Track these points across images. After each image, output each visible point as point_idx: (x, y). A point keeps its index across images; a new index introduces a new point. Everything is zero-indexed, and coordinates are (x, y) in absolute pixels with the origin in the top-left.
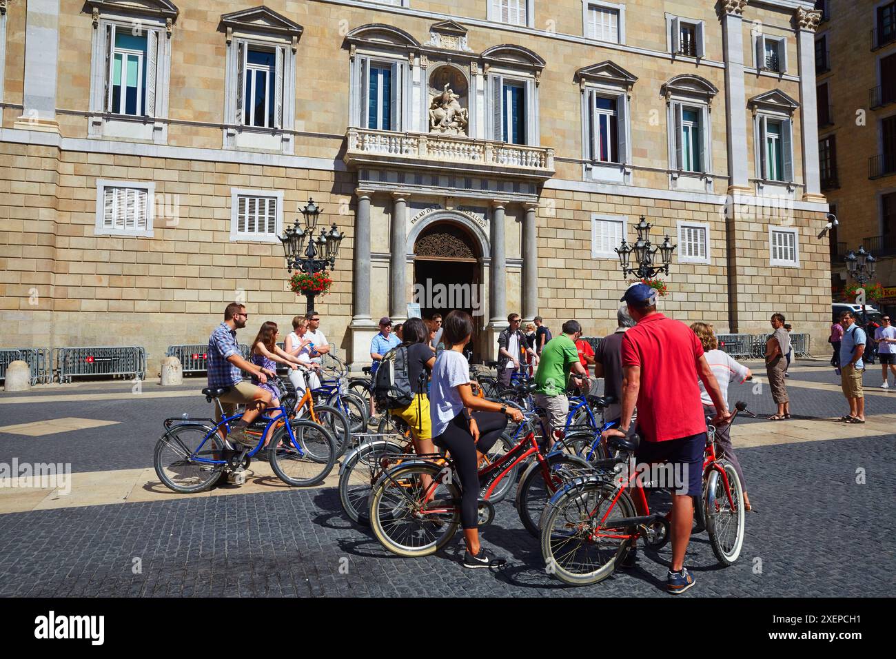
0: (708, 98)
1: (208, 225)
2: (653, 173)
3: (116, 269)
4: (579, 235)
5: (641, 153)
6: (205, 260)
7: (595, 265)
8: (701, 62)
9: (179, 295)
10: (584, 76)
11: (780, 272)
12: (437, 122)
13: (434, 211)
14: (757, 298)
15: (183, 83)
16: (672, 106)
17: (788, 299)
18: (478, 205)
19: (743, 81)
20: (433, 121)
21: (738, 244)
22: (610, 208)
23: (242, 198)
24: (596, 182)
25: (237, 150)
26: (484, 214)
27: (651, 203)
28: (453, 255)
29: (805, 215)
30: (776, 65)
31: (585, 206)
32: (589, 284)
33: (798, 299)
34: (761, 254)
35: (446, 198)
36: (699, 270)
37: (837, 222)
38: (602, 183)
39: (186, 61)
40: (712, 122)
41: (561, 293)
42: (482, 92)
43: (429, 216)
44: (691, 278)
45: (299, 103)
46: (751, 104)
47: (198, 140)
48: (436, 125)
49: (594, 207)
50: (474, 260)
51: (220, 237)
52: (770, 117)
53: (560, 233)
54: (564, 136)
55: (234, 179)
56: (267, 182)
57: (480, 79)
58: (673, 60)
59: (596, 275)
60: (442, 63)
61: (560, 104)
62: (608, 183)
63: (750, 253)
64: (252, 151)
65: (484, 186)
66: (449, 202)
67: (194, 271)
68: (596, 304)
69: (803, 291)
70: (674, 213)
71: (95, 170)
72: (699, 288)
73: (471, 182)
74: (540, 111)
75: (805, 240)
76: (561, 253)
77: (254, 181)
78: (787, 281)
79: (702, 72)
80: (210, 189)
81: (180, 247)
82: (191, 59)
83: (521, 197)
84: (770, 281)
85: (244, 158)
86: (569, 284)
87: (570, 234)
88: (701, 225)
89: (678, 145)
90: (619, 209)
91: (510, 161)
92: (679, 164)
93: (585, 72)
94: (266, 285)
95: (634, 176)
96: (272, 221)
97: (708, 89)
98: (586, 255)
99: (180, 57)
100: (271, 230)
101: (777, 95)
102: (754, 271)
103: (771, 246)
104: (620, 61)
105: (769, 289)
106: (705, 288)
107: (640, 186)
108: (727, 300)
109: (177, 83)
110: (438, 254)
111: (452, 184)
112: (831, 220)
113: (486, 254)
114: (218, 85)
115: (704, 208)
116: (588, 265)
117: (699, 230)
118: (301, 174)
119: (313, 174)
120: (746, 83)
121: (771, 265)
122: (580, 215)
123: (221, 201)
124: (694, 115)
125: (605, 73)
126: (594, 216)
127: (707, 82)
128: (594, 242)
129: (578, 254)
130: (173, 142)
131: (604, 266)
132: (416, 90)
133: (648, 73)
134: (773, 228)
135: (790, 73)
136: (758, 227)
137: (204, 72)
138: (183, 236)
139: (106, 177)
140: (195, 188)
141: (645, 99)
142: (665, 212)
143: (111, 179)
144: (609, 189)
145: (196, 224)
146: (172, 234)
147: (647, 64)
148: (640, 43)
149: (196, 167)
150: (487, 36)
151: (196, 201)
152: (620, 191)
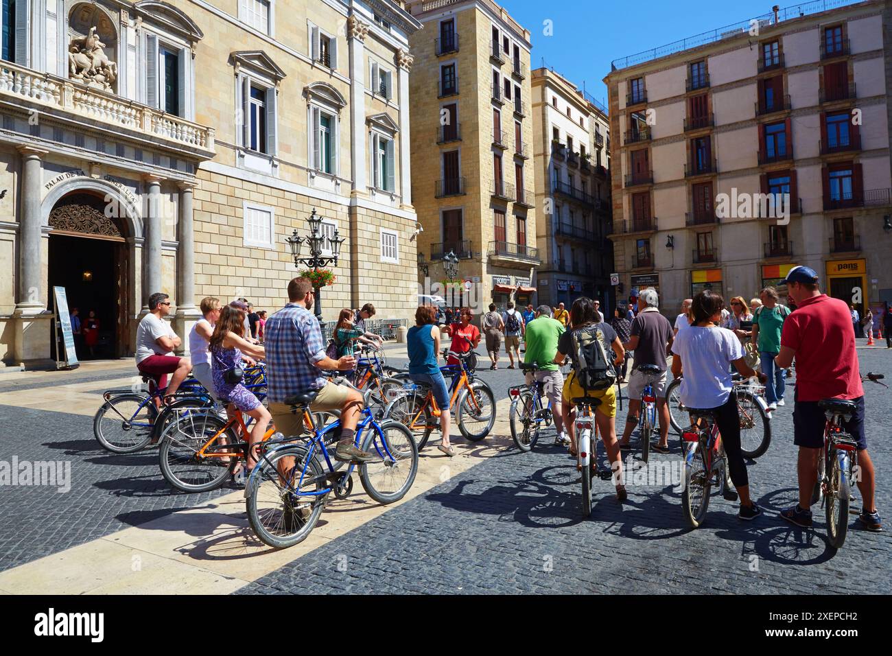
0: (338, 108)
2: (295, 169)
4: (232, 221)
5: (287, 149)
7: (245, 252)
8: (334, 74)
10: (239, 60)
11: (386, 268)
12: (79, 70)
13: (76, 177)
14: (373, 289)
16: (311, 109)
17: (391, 290)
18: (130, 177)
19: (363, 100)
20: (73, 68)
21: (360, 242)
22: (260, 197)
24: (247, 169)
26: (135, 189)
27: (294, 197)
28: (96, 231)
29: (402, 221)
30: (384, 92)
31: (238, 193)
32: (241, 272)
33: (399, 290)
34: (375, 251)
35: (91, 164)
37: (422, 229)
38: (254, 172)
40: (341, 129)
41: (216, 280)
42: (133, 48)
43: (70, 183)
46: (368, 121)
48: (77, 73)
49: (245, 194)
50: (122, 240)
52: (383, 136)
53: (215, 218)
54: (218, 117)
57: (131, 32)
58: (313, 66)
59: (248, 262)
61: (215, 82)
62: (258, 172)
63: (367, 250)
65: (139, 157)
66: (94, 168)
69: (402, 284)
73: (123, 149)
74: (196, 85)
75: (402, 242)
76: (215, 239)
78: (390, 275)
79: (335, 84)
83: (178, 175)
84: (381, 274)
86: (223, 270)
87: (223, 220)
88: (332, 222)
89: (316, 147)
90: (269, 200)
91: (163, 132)
92: (316, 165)
93: (240, 56)
95: (281, 170)
97: (340, 101)
98: (238, 242)
101: (386, 118)
102: (370, 266)
103: (382, 245)
104: (271, 53)
105: (378, 282)
107: (284, 179)
108: (350, 290)
110: (78, 228)
111: (100, 148)
112: (418, 227)
113: (138, 233)
115: (334, 207)
116: (240, 252)
117: (330, 226)
120: (365, 102)
121: (381, 261)
122: (233, 201)
124: (328, 121)
125: (256, 62)
126: (246, 204)
127: (339, 94)
128: (245, 230)
129: (231, 241)
131: (255, 254)
133: (293, 72)
134: (382, 230)
135: (393, 101)
136: (372, 228)
141: (290, 97)
142: (305, 207)
144: (259, 179)
147: (292, 63)
148: (287, 42)
152: (269, 182)
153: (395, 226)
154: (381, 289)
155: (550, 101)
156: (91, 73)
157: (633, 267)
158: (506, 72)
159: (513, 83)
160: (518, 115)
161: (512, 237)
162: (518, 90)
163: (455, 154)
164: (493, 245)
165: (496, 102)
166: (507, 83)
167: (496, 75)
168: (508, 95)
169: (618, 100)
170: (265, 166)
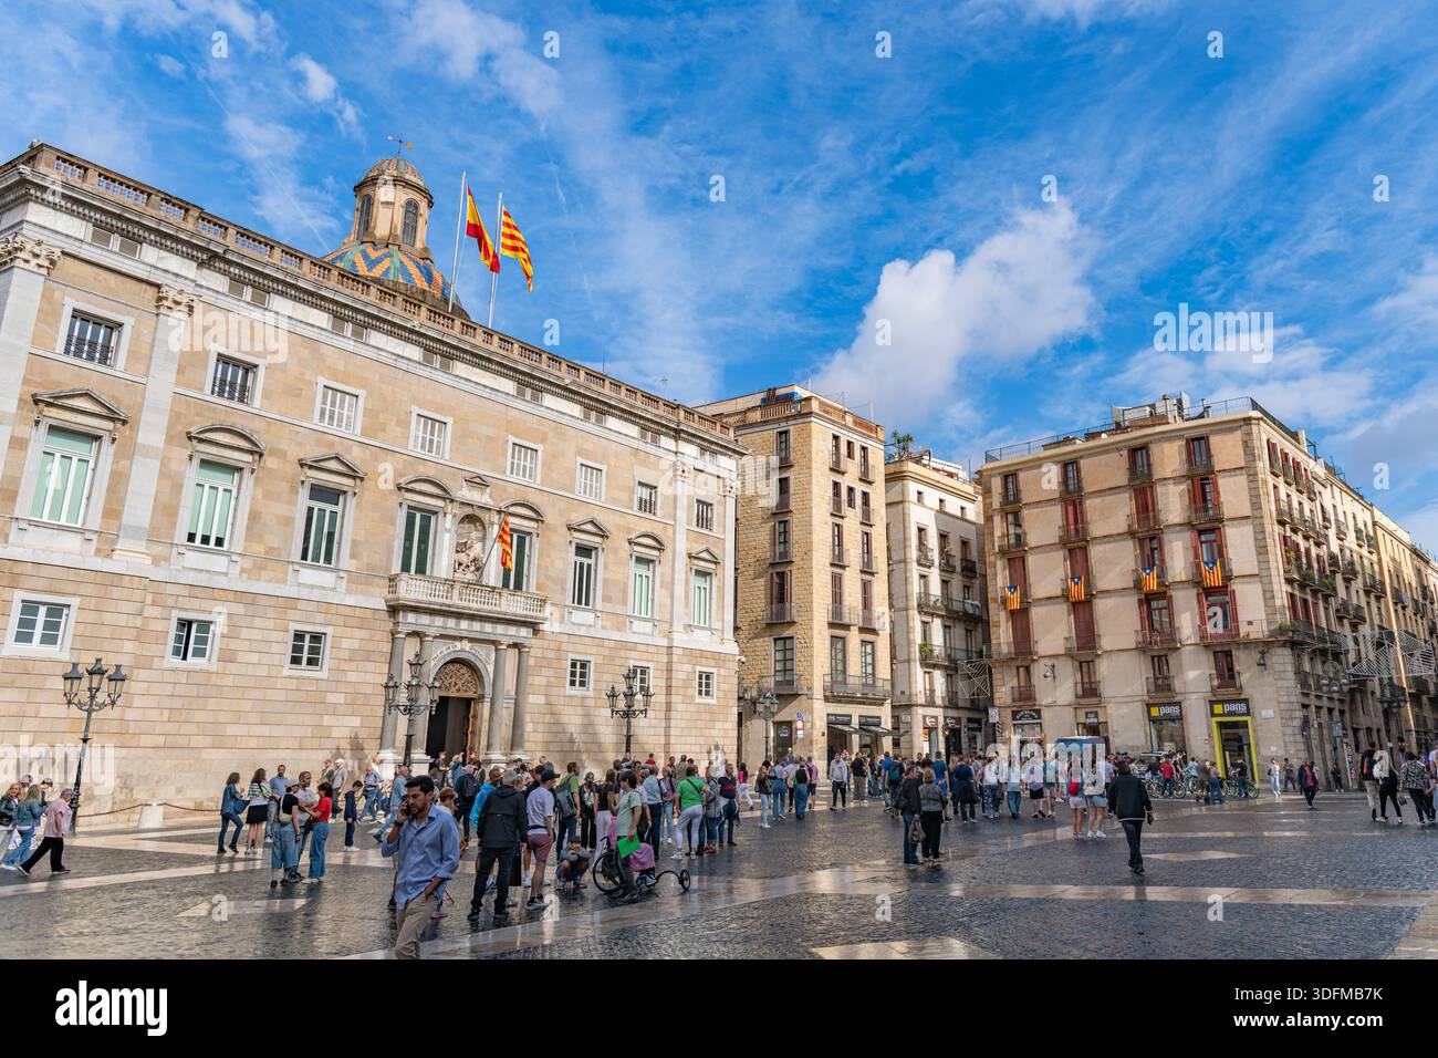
0: (661, 550)
1: (266, 659)
2: (615, 617)
3: (178, 703)
4: (558, 673)
5: (608, 599)
6: (259, 694)
7: (568, 701)
8: (655, 519)
9: (233, 729)
10: (574, 528)
11: (702, 708)
12: (460, 564)
13: (452, 649)
14: (686, 732)
15: (260, 518)
16: (634, 556)
17: (706, 733)
19: (685, 536)
20: (456, 566)
21: (672, 683)
22: (583, 648)
24: (575, 625)
25: (299, 585)
27: (612, 644)
29: (722, 657)
31: (564, 647)
33: (714, 733)
34: (689, 690)
35: (462, 638)
38: (580, 626)
39: (265, 497)
40: (662, 568)
43: (448, 654)
45: (355, 543)
46: (690, 557)
47: (265, 574)
48: (458, 570)
49: (571, 648)
50: (476, 695)
51: (274, 672)
52: (704, 570)
53: (543, 671)
54: (554, 584)
55: (293, 615)
56: (320, 618)
57: (496, 528)
58: (637, 517)
59: (568, 710)
60: (467, 510)
61: (553, 553)
62: (584, 626)
63: (681, 691)
64: (311, 589)
66: (465, 642)
67: (247, 706)
69: (718, 725)
70: (628, 654)
71: (170, 602)
72: (642, 724)
74: (539, 559)
75: (722, 679)
76: (544, 690)
77: (309, 617)
78: (705, 716)
79: (657, 530)
80: (270, 624)
81: (239, 681)
82: (268, 495)
84: (694, 716)
85: (305, 594)
86: (547, 718)
87: (551, 672)
88: (648, 663)
90: (589, 650)
91: (511, 605)
92: (634, 609)
93: (574, 525)
94: (307, 719)
95: (601, 619)
97: (663, 544)
98: (561, 691)
99: (259, 493)
100: (318, 663)
101: (709, 551)
102: (684, 707)
103: (697, 684)
104: (600, 518)
105: (692, 724)
107: (605, 629)
108: (663, 733)
109: (254, 518)
113: (488, 690)
114: (288, 522)
115: (650, 649)
118: (348, 611)
119: (358, 612)
120: (687, 539)
121: (697, 701)
122: (560, 655)
123: (280, 636)
124: (648, 564)
125: (589, 527)
126: (570, 655)
127: (662, 537)
129: (555, 691)
130: (245, 576)
132: (447, 536)
133: (618, 527)
134: (699, 668)
135: (716, 530)
136: (687, 668)
137: (279, 509)
138: (241, 669)
139: (181, 609)
140: (258, 622)
141: (615, 551)
142: (622, 653)
143: (186, 610)
144: (582, 631)
145: (255, 658)
146: (232, 668)
147: (618, 519)
148: (615, 501)
149: (263, 601)
150: (504, 490)
151: (257, 635)
152: (592, 633)
153: (712, 662)
154: (694, 732)
155: (913, 497)
156: (467, 567)
157: (1014, 700)
158: (850, 479)
159: (860, 488)
160: (866, 521)
161: (855, 667)
162: (865, 495)
163: (787, 572)
164: (828, 677)
165: (837, 513)
166: (851, 490)
167: (836, 485)
168: (851, 504)
169: (991, 497)
170: (588, 617)
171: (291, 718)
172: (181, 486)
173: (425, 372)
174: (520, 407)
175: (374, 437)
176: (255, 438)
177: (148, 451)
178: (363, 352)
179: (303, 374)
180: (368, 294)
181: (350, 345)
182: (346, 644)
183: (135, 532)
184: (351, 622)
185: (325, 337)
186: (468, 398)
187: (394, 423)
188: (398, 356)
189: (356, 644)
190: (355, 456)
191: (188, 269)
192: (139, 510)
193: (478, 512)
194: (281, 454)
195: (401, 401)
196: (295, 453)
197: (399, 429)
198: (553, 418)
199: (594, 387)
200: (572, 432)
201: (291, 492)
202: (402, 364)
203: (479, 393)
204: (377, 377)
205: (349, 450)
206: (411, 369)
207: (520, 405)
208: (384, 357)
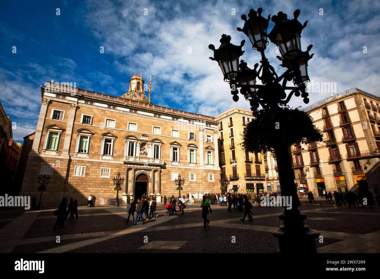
0: (196, 148)
1: (95, 174)
2: (184, 163)
3: (77, 183)
4: (169, 176)
5: (182, 159)
6: (94, 181)
7: (172, 182)
9: (89, 189)
11: (210, 183)
12: (141, 154)
14: (206, 188)
15: (93, 146)
16: (189, 149)
17: (212, 188)
18: (149, 170)
22: (175, 170)
23: (102, 170)
24: (172, 165)
25: (102, 159)
26: (150, 172)
27: (184, 169)
28: (143, 180)
29: (215, 171)
30: (211, 140)
31: (170, 170)
32: (171, 186)
33: (214, 188)
34: (206, 179)
36: (193, 183)
38: (174, 165)
39: (94, 142)
41: (165, 188)
42: (150, 148)
43: (139, 173)
44: (192, 185)
45: (115, 150)
46: (205, 149)
47: (95, 158)
49: (172, 170)
50: (147, 181)
51: (98, 177)
52: (208, 151)
53: (165, 176)
54: (166, 156)
55: (101, 165)
56: (108, 166)
57: (150, 145)
58: (188, 140)
60: (143, 142)
61: (166, 150)
62: (175, 165)
64: (105, 160)
66: (143, 170)
67: (92, 184)
68: (172, 190)
69: (215, 187)
70: (188, 171)
71: (74, 164)
72: (193, 187)
74: (162, 151)
75: (216, 176)
76: (165, 180)
77: (105, 166)
78: (211, 185)
79: (195, 143)
80: (96, 167)
81: (90, 179)
83: (157, 169)
84: (208, 185)
85: (103, 161)
86: (166, 186)
87: (167, 176)
88: (194, 173)
89: (190, 157)
90: (177, 171)
91: (156, 162)
92: (190, 161)
93: (172, 143)
94: (106, 187)
95: (181, 164)
96: (108, 174)
97: (196, 146)
98: (170, 180)
100: (108, 175)
101: (210, 147)
102: (205, 183)
103: (208, 177)
104: (178, 141)
106: (195, 187)
107: (181, 166)
110: (140, 180)
112: (221, 172)
113: (150, 180)
114: (99, 147)
115: (195, 170)
116: (170, 182)
117: (194, 175)
118: (114, 164)
119: (116, 165)
120: (204, 144)
121: (208, 181)
122: (170, 172)
123: (98, 170)
125: (175, 144)
126: (172, 172)
128: (171, 177)
129: (168, 180)
130: (90, 158)
131: (174, 182)
132: (138, 147)
133: (184, 143)
134: (208, 174)
135: (213, 142)
136: (206, 174)
137: (97, 144)
138: (90, 177)
139: (76, 165)
140: (93, 167)
141: (183, 148)
142: (187, 171)
143: (78, 165)
144: (175, 167)
145: (93, 174)
146: (88, 176)
147: (184, 141)
148: (182, 137)
149: (94, 163)
150: (152, 137)
151: (93, 170)
152: (178, 167)
153: (213, 172)
154: (208, 188)
156: (143, 154)
157: (300, 177)
161: (254, 171)
163: (234, 150)
164: (246, 175)
170: (177, 164)
171: (102, 186)
172: (76, 141)
173: (131, 114)
174: (155, 119)
175: (119, 128)
176: (91, 131)
177: (68, 135)
178: (115, 111)
179: (102, 117)
180: (116, 99)
181: (112, 110)
182: (114, 171)
183: (65, 151)
184: (115, 166)
185: (106, 109)
186: (141, 118)
187: (123, 125)
188: (124, 111)
189: (116, 171)
190: (115, 132)
191: (76, 100)
192: (66, 146)
193: (146, 142)
194: (98, 133)
195: (125, 120)
196: (100, 133)
197: (125, 126)
198: (164, 120)
199: (175, 113)
200: (169, 123)
201: (100, 141)
202: (125, 113)
203: (144, 117)
204: (119, 116)
205: (113, 131)
206: (127, 114)
207: (155, 118)
208: (121, 112)
